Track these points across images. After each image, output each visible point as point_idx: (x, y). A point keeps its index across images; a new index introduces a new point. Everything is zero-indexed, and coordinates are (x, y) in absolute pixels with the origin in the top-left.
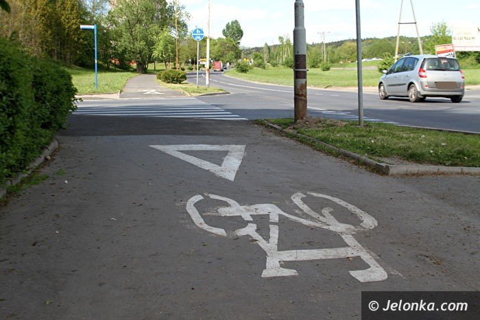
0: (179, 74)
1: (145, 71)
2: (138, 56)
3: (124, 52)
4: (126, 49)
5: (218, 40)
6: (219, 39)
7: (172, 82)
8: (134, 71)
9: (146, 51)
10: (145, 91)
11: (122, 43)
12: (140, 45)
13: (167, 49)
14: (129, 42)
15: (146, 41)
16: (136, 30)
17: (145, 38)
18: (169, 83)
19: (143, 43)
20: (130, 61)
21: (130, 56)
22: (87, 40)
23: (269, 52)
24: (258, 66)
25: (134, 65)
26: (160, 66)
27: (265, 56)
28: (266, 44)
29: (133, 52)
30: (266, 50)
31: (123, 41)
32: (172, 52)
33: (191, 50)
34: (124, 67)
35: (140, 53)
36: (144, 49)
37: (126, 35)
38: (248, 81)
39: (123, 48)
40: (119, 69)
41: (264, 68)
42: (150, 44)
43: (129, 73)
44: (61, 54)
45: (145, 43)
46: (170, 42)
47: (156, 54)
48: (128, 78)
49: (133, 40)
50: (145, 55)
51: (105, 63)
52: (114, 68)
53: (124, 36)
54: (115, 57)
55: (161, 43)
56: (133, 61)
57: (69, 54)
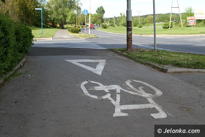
0: (77, 29)
1: (63, 28)
2: (60, 21)
3: (54, 20)
4: (55, 18)
5: (94, 14)
8: (58, 28)
9: (63, 19)
10: (63, 36)
11: (53, 16)
12: (61, 17)
13: (72, 19)
14: (56, 16)
15: (64, 15)
16: (59, 10)
17: (63, 14)
18: (73, 33)
19: (62, 16)
20: (57, 24)
21: (56, 22)
22: (38, 15)
23: (116, 20)
24: (111, 26)
25: (58, 26)
26: (69, 26)
27: (114, 22)
28: (115, 16)
29: (58, 20)
30: (114, 19)
31: (53, 15)
32: (75, 20)
33: (83, 19)
34: (54, 26)
37: (55, 13)
38: (107, 32)
39: (53, 18)
41: (114, 27)
42: (65, 16)
44: (27, 21)
45: (63, 16)
46: (74, 15)
47: (67, 21)
48: (56, 31)
49: (58, 15)
50: (63, 21)
51: (46, 24)
52: (50, 27)
53: (54, 13)
54: (50, 22)
55: (70, 16)
56: (58, 24)
57: (30, 21)
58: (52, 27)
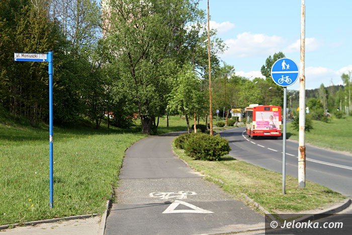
0: (218, 144)
1: (154, 131)
2: (143, 108)
3: (122, 102)
4: (125, 97)
5: (254, 81)
6: (257, 79)
7: (205, 158)
8: (138, 131)
9: (156, 101)
11: (118, 89)
12: (147, 91)
13: (190, 98)
14: (130, 87)
15: (157, 85)
16: (140, 68)
17: (154, 81)
18: (199, 158)
19: (151, 88)
20: (132, 115)
21: (131, 109)
22: (64, 84)
23: (327, 97)
25: (138, 122)
29: (137, 103)
30: (322, 94)
31: (120, 85)
32: (199, 102)
33: (220, 96)
34: (121, 125)
35: (147, 103)
36: (153, 97)
37: (125, 76)
39: (120, 96)
40: (114, 128)
41: (326, 120)
42: (164, 90)
43: (129, 135)
44: (23, 106)
45: (154, 89)
46: (193, 86)
47: (172, 105)
48: (128, 144)
49: (136, 83)
50: (155, 106)
51: (93, 119)
52: (106, 126)
53: (122, 78)
54: (109, 110)
55: (181, 88)
56: (136, 115)
57: (36, 105)
58: (116, 126)
